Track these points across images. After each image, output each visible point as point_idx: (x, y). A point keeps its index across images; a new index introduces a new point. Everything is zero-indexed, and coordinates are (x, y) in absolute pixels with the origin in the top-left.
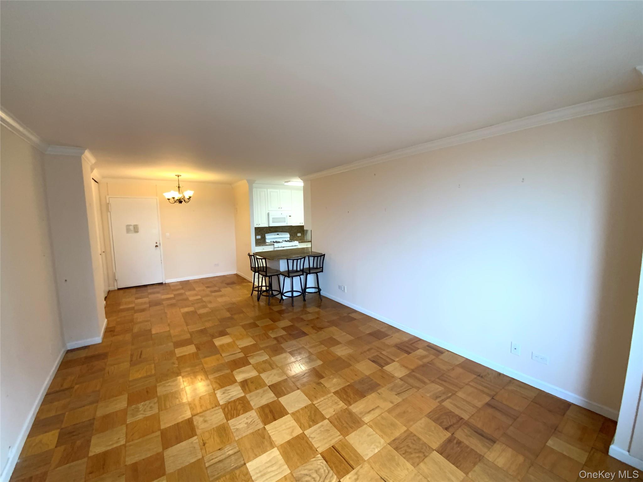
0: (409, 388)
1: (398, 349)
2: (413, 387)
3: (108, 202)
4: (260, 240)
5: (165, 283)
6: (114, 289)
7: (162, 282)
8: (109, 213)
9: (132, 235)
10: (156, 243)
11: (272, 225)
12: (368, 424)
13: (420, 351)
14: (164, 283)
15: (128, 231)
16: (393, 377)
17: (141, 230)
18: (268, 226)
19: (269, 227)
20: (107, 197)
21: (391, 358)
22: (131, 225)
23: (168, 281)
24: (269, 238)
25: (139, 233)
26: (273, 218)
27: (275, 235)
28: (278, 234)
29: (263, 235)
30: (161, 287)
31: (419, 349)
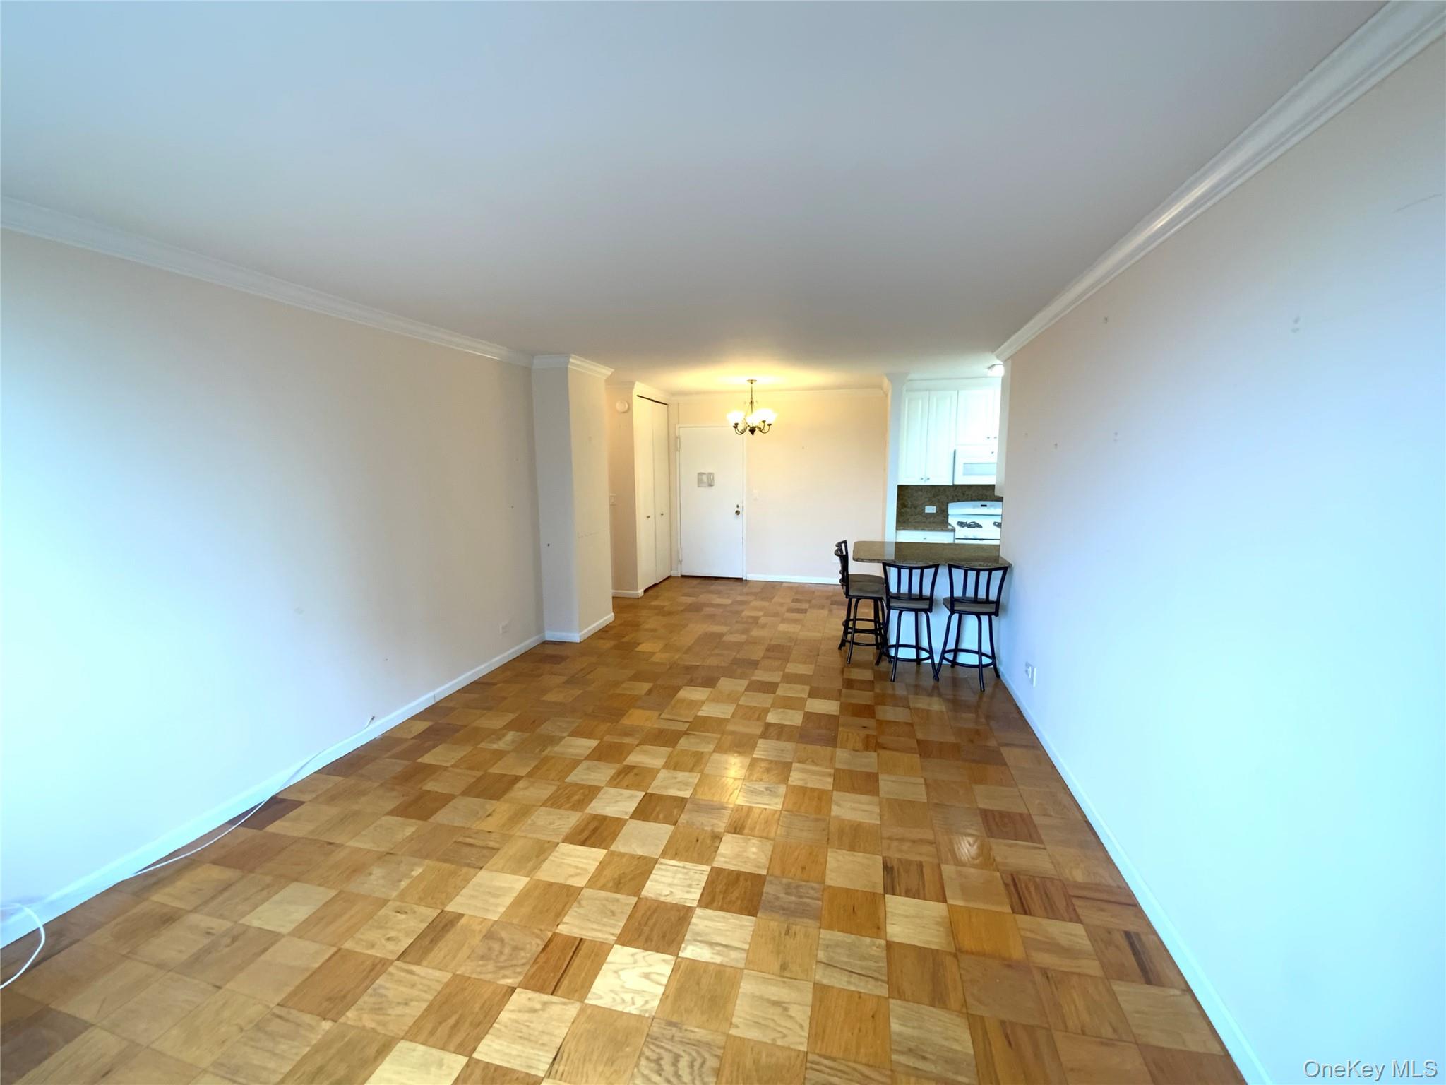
0: (876, 975)
1: (1006, 885)
2: (888, 983)
3: (677, 434)
4: (935, 518)
5: (746, 580)
6: (676, 575)
7: (741, 577)
8: (678, 453)
9: (704, 491)
10: (738, 507)
11: (960, 480)
12: (679, 960)
13: (1079, 929)
14: (744, 579)
15: (700, 482)
16: (878, 928)
17: (718, 481)
18: (951, 484)
19: (954, 485)
20: (677, 426)
21: (947, 889)
22: (703, 473)
23: (750, 577)
24: (956, 512)
25: (714, 487)
26: (965, 464)
27: (974, 507)
28: (982, 506)
29: (943, 504)
30: (737, 585)
31: (1079, 921)
